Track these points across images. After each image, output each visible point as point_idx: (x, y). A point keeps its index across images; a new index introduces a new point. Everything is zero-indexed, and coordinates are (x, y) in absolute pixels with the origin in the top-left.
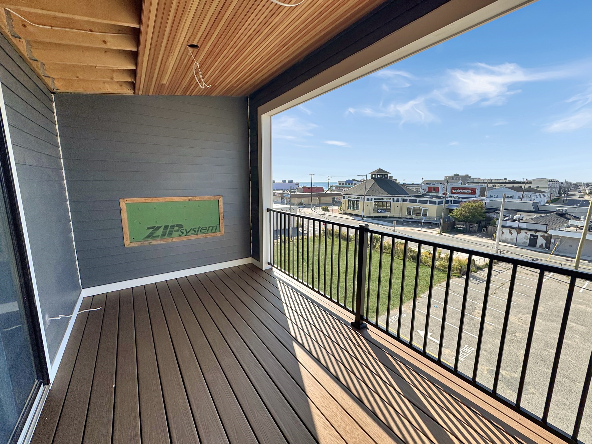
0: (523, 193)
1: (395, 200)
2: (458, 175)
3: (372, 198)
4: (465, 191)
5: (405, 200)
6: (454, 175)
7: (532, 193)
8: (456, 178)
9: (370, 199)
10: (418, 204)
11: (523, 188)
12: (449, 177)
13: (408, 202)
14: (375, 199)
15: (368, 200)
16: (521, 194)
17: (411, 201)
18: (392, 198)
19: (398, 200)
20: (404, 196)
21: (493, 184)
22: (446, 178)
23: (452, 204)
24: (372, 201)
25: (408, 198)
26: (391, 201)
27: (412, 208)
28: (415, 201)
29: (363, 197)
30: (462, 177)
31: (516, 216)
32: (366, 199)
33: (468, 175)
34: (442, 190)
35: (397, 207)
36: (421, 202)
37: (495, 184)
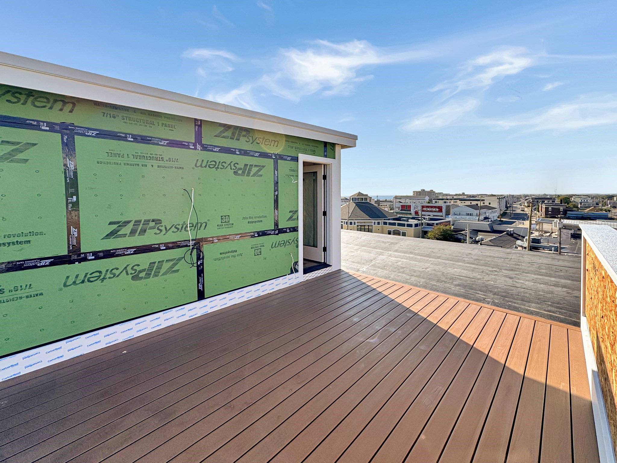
0: (480, 211)
1: (376, 223)
2: (424, 190)
3: (355, 222)
4: (434, 209)
5: (385, 223)
6: (421, 190)
7: (487, 210)
8: (423, 193)
9: (353, 223)
10: (397, 226)
11: (479, 205)
12: (417, 192)
13: (388, 225)
14: (358, 223)
15: (351, 223)
16: (478, 211)
17: (390, 224)
18: (373, 221)
19: (379, 223)
20: (384, 220)
21: (455, 200)
22: (414, 193)
23: (426, 226)
24: (355, 224)
25: (388, 221)
26: (373, 224)
27: (392, 230)
28: (394, 224)
29: (347, 221)
30: (428, 192)
31: (478, 237)
32: (349, 223)
33: (432, 190)
34: (414, 208)
35: (379, 230)
36: (399, 225)
37: (456, 200)
